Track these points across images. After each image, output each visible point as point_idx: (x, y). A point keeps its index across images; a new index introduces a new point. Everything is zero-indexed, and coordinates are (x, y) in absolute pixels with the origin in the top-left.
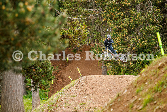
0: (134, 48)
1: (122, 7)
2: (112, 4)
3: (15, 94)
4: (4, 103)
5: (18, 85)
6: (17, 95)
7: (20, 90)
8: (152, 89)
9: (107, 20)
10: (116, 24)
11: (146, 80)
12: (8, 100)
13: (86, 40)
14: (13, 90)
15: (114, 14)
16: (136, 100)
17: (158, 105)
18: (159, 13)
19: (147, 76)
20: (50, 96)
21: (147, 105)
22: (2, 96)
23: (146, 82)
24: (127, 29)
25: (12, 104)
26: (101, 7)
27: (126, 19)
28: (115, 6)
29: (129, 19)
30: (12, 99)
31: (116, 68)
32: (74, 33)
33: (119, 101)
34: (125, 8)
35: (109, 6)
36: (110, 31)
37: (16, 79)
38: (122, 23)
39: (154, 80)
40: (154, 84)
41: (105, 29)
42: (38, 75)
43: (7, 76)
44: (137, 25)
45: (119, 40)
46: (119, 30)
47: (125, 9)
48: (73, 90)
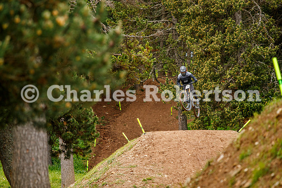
0: (232, 85)
1: (211, 17)
2: (194, 12)
3: (35, 164)
4: (17, 179)
5: (40, 149)
6: (37, 165)
7: (44, 157)
8: (267, 152)
9: (186, 39)
10: (201, 44)
11: (257, 137)
12: (24, 174)
13: (151, 73)
14: (31, 158)
15: (197, 29)
16: (239, 172)
17: (278, 180)
18: (274, 26)
19: (257, 132)
20: (91, 167)
21: (258, 180)
22: (14, 168)
23: (257, 141)
24: (220, 54)
25: (31, 180)
26: (176, 17)
27: (217, 37)
28: (199, 14)
29: (223, 36)
30: (29, 172)
31: (203, 118)
32: (130, 61)
33: (210, 173)
34: (217, 18)
35: (188, 14)
36: (190, 56)
37: (35, 139)
38: (211, 43)
39: (270, 137)
40: (270, 145)
41: (182, 54)
42: (71, 131)
43: (20, 134)
44: (236, 46)
45: (206, 72)
46: (207, 55)
47: (215, 19)
48: (131, 156)
